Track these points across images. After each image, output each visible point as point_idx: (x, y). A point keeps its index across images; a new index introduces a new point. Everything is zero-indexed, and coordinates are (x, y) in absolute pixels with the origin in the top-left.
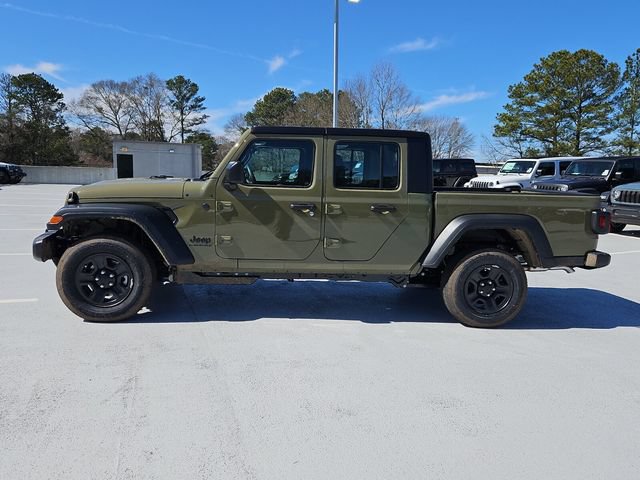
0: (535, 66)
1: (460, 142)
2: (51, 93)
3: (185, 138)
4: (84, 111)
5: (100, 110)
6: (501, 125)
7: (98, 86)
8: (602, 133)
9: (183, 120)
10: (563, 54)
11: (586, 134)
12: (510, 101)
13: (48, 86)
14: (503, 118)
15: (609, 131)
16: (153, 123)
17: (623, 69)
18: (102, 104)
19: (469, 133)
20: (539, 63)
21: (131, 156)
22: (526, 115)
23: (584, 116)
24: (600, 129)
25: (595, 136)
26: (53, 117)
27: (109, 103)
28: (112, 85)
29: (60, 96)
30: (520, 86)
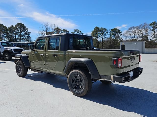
2: (119, 32)
3: (155, 39)
4: (127, 35)
5: (130, 34)
7: (130, 29)
9: (154, 34)
13: (118, 30)
16: (145, 36)
18: (131, 33)
21: (125, 45)
26: (119, 37)
27: (133, 32)
28: (134, 28)
29: (121, 32)
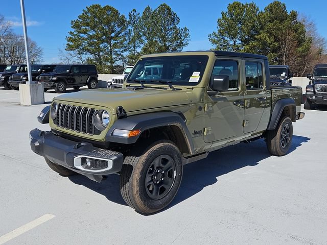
0: (84, 11)
1: (33, 52)
6: (71, 44)
8: (122, 52)
10: (97, 7)
11: (115, 51)
12: (73, 30)
14: (70, 40)
15: (125, 50)
17: (128, 18)
19: (38, 47)
20: (86, 9)
22: (83, 39)
23: (113, 42)
24: (122, 50)
25: (119, 53)
30: (77, 22)
